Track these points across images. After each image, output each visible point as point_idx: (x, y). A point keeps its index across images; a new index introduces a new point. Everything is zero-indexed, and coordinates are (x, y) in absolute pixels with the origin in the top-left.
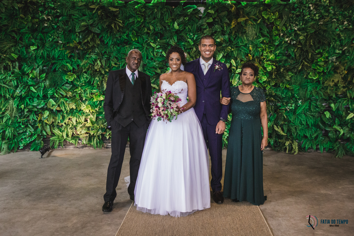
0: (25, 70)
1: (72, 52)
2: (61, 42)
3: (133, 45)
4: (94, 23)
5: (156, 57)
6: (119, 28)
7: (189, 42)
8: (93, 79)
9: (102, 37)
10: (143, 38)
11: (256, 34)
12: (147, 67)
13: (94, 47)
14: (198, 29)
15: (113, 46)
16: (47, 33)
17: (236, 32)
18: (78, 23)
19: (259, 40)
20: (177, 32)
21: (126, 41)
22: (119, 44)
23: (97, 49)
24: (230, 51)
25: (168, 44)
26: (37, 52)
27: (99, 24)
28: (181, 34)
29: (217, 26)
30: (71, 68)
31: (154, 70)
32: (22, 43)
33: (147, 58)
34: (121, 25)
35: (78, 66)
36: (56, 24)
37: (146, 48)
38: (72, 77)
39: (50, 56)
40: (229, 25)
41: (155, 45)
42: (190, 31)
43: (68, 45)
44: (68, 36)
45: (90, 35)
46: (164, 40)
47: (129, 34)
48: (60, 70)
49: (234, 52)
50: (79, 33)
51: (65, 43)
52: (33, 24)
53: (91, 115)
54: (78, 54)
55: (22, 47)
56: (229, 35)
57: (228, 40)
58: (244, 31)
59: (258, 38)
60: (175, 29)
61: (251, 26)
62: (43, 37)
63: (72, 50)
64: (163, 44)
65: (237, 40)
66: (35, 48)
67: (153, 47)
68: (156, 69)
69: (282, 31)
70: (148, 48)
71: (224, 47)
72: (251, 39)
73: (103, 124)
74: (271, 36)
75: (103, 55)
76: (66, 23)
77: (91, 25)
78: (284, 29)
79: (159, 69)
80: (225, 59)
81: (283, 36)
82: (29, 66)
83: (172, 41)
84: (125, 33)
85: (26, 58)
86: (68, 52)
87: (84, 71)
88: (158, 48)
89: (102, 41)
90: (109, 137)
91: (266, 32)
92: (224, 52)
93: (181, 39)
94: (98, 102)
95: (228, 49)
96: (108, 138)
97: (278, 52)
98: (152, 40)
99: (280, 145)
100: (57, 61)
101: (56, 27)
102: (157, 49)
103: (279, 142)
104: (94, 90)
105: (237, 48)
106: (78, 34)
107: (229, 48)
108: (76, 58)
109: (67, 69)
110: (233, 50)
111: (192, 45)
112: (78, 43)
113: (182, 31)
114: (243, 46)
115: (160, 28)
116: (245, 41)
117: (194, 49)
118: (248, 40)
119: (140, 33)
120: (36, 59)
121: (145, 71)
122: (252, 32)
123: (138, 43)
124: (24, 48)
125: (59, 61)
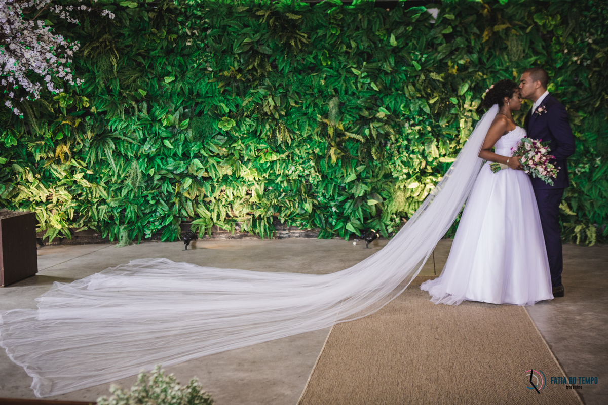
0: (157, 113)
1: (228, 84)
2: (211, 70)
3: (323, 72)
4: (263, 38)
5: (360, 92)
6: (302, 46)
7: (413, 66)
8: (260, 127)
9: (274, 60)
10: (339, 60)
11: (524, 51)
12: (346, 107)
13: (262, 77)
14: (428, 44)
15: (292, 74)
16: (189, 55)
17: (490, 48)
18: (236, 39)
19: (530, 60)
20: (395, 51)
21: (311, 66)
22: (301, 71)
23: (267, 79)
24: (480, 79)
25: (380, 70)
26: (174, 86)
27: (269, 41)
28: (400, 54)
29: (458, 39)
30: (227, 110)
31: (357, 111)
32: (152, 71)
33: (346, 92)
34: (305, 41)
35: (237, 106)
36: (202, 41)
37: (345, 76)
38: (229, 124)
39: (192, 91)
40: (479, 37)
41: (360, 73)
42: (415, 48)
43: (221, 74)
44: (221, 59)
45: (257, 58)
46: (374, 64)
47: (317, 55)
48: (209, 113)
49: (487, 80)
50: (239, 54)
51: (217, 71)
52: (170, 42)
53: (256, 184)
54: (237, 87)
55: (152, 78)
56: (479, 52)
57: (477, 62)
58: (504, 46)
59: (527, 57)
60: (391, 46)
61: (515, 37)
62: (183, 62)
63: (228, 81)
64: (372, 70)
65: (493, 60)
66: (171, 80)
67: (355, 75)
68: (360, 109)
69: (567, 44)
70: (348, 76)
71: (471, 73)
72: (515, 59)
73: (276, 198)
74: (549, 53)
75: (276, 89)
76: (218, 39)
77: (258, 42)
78: (571, 42)
79: (366, 110)
80: (473, 93)
81: (569, 53)
82: (162, 109)
83: (387, 65)
84: (311, 53)
85: (157, 96)
86: (221, 84)
87: (245, 114)
88: (365, 77)
89: (274, 67)
90: (286, 221)
91: (541, 48)
92: (471, 81)
93: (400, 61)
94: (269, 164)
95: (477, 76)
96: (282, 221)
97: (560, 79)
98: (355, 63)
99: (565, 231)
100: (203, 100)
101: (202, 45)
102: (362, 78)
103: (565, 227)
104: (262, 145)
105: (493, 75)
106: (237, 56)
107: (479, 75)
108: (234, 95)
109: (221, 112)
110: (485, 77)
111: (419, 70)
112: (236, 71)
113: (402, 48)
114: (503, 70)
115: (367, 44)
116: (506, 62)
117: (423, 77)
118: (510, 61)
119: (335, 53)
120: (171, 96)
121: (343, 113)
122: (517, 47)
123: (331, 68)
124: (155, 79)
125: (207, 99)
